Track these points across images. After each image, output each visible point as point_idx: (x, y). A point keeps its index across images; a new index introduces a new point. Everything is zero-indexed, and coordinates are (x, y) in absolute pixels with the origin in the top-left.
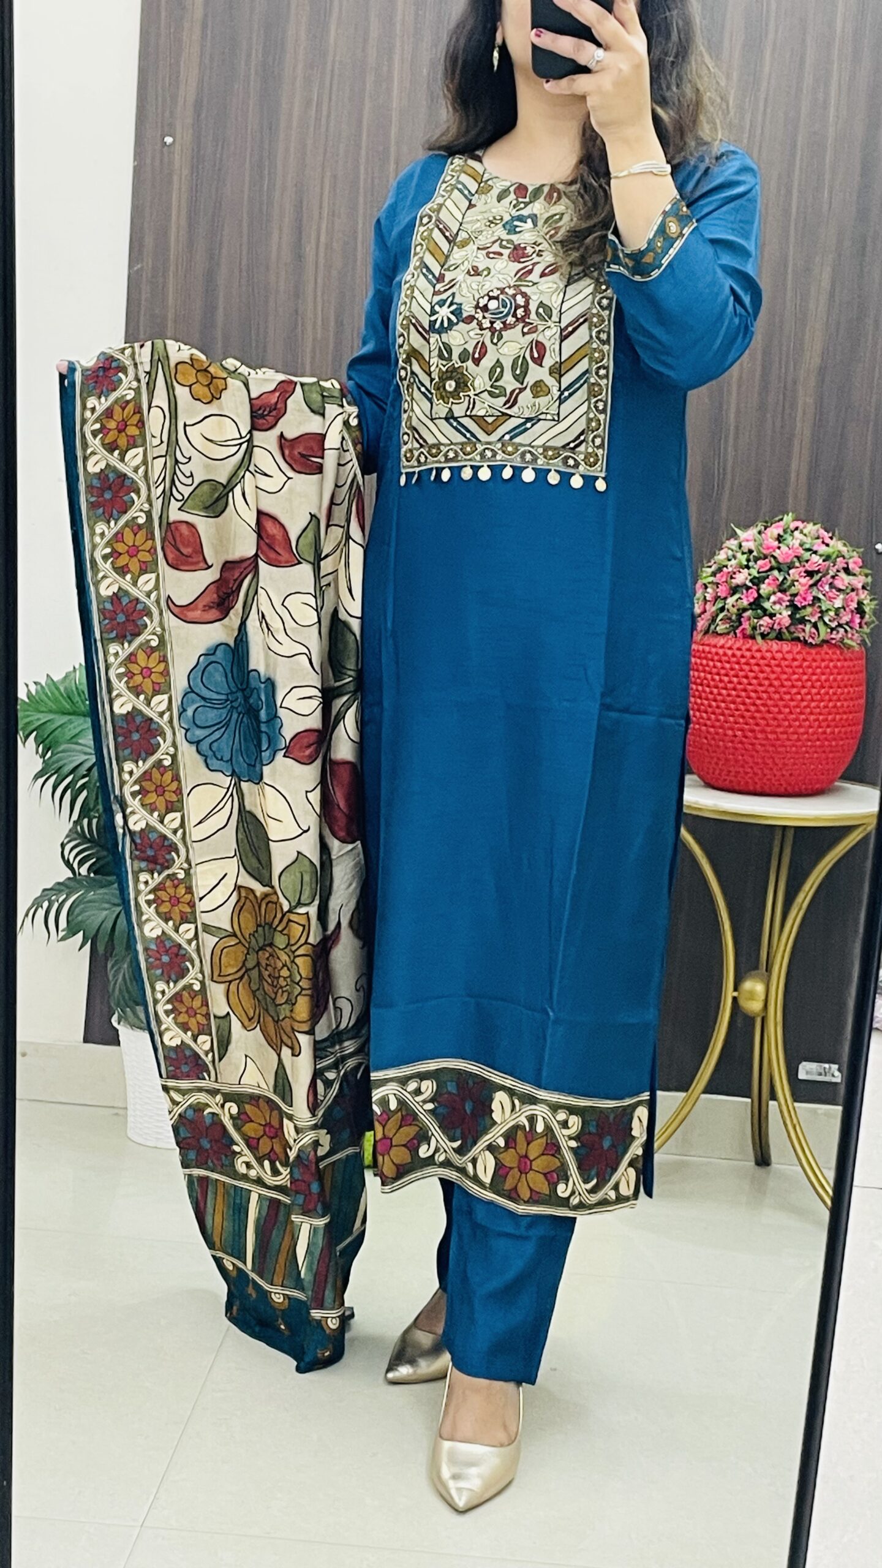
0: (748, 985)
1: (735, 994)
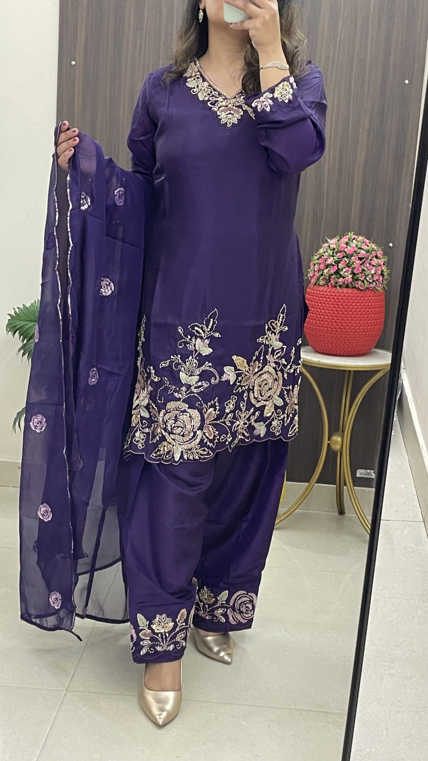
0: (334, 438)
1: (329, 442)
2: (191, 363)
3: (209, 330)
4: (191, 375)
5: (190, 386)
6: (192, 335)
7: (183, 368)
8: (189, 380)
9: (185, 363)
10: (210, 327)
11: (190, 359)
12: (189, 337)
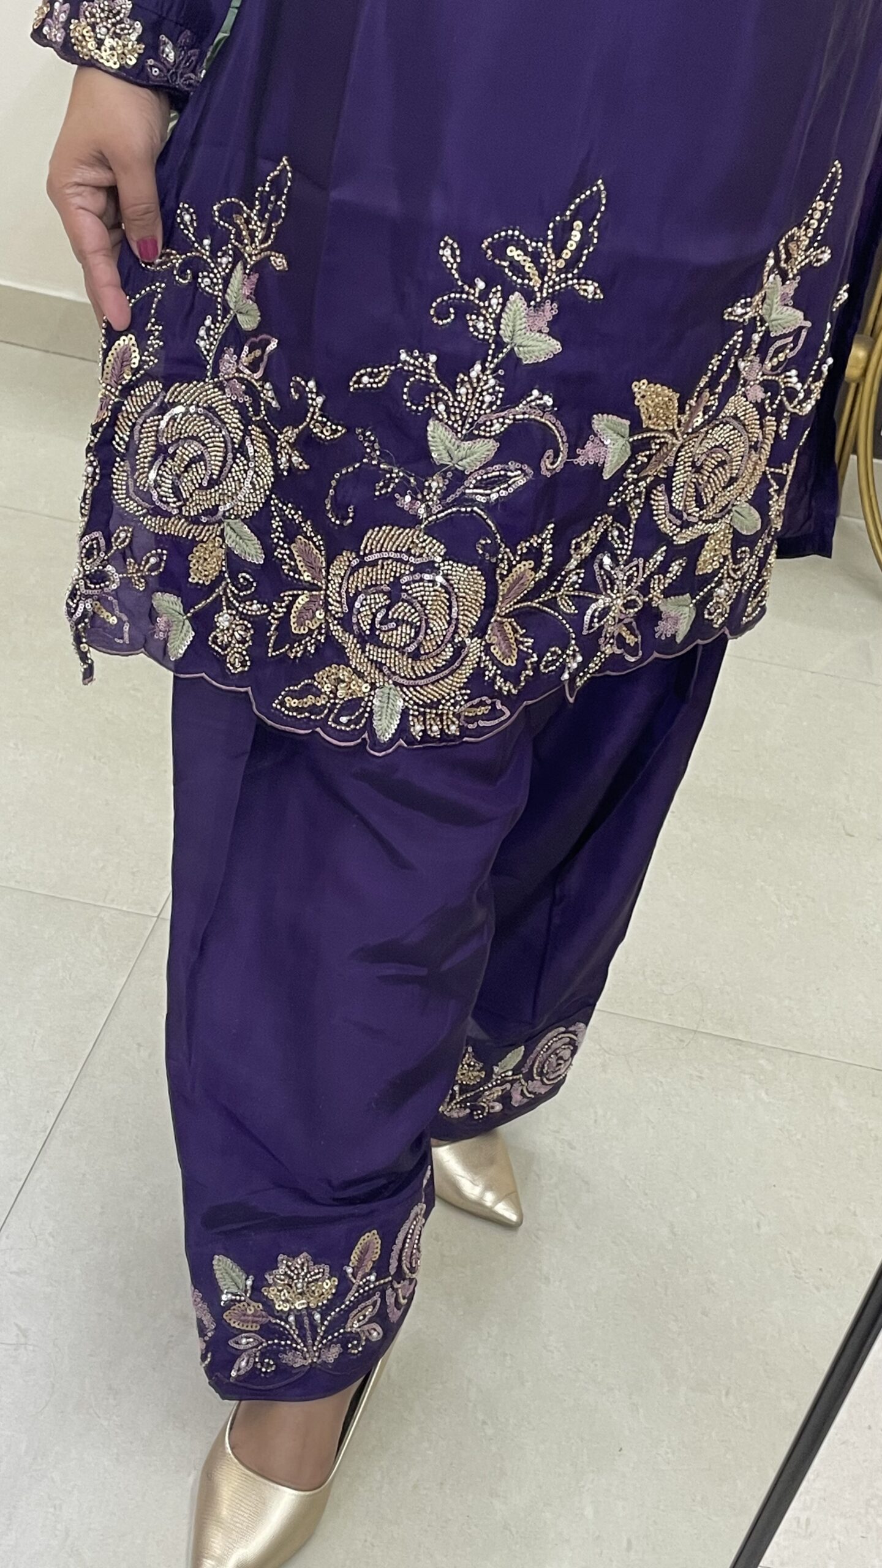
2: (475, 389)
3: (561, 264)
4: (470, 437)
5: (459, 477)
6: (494, 277)
7: (442, 407)
8: (462, 453)
9: (453, 388)
10: (566, 254)
11: (473, 374)
12: (481, 285)
